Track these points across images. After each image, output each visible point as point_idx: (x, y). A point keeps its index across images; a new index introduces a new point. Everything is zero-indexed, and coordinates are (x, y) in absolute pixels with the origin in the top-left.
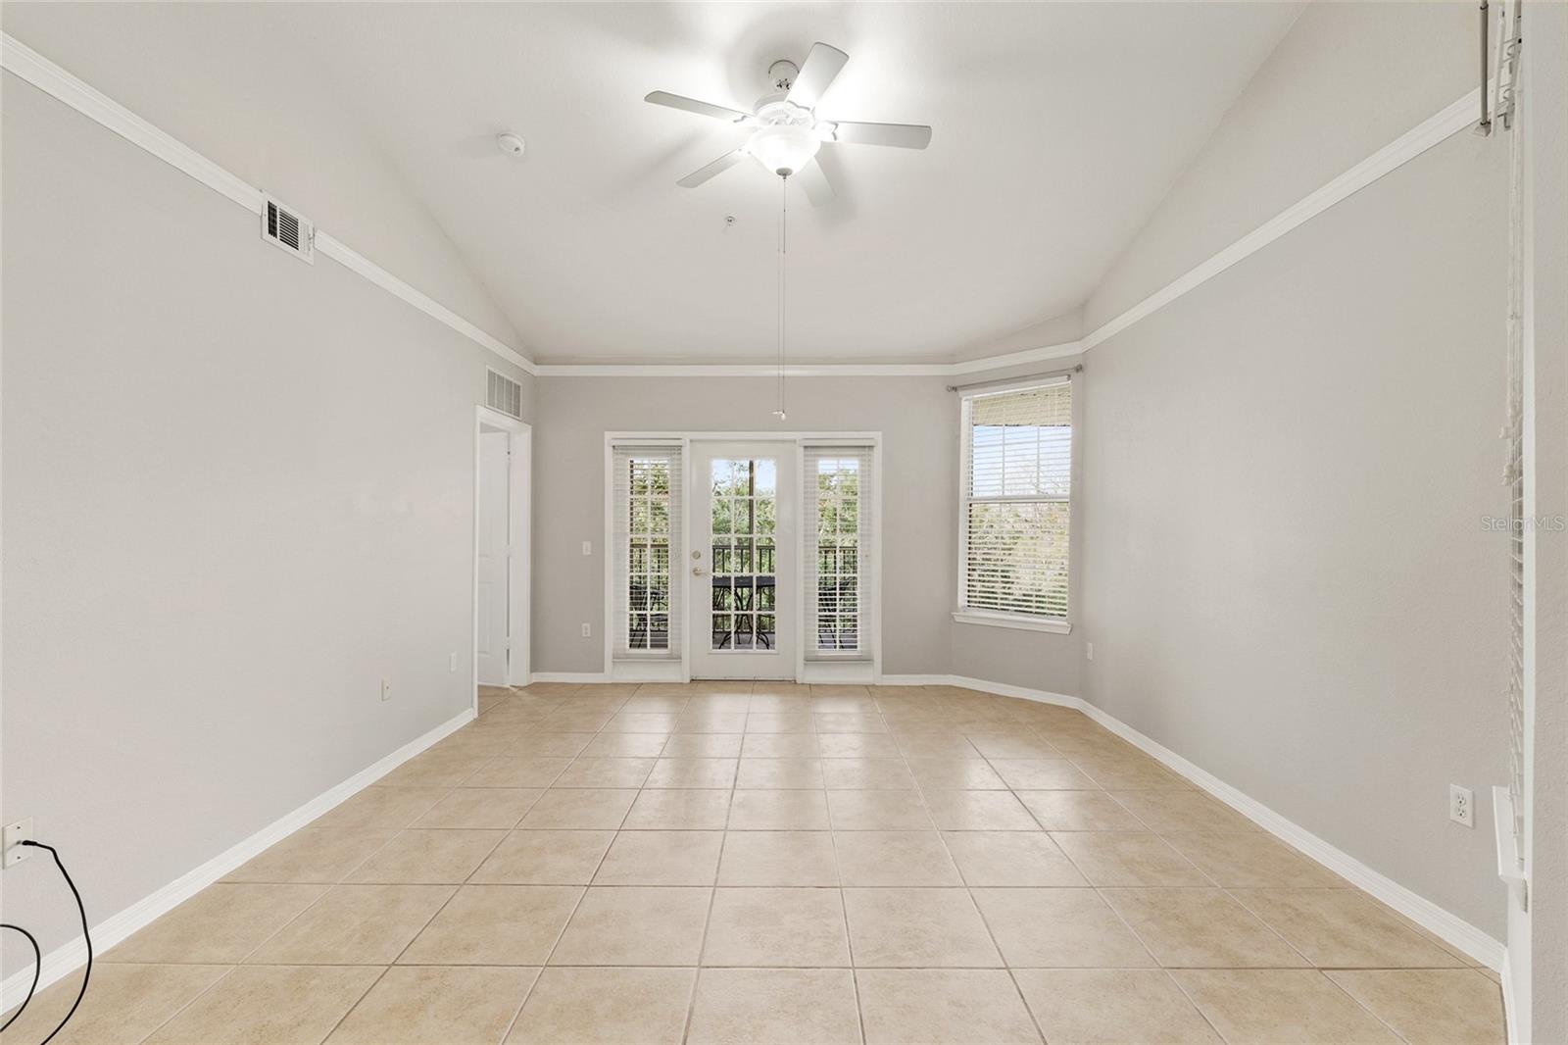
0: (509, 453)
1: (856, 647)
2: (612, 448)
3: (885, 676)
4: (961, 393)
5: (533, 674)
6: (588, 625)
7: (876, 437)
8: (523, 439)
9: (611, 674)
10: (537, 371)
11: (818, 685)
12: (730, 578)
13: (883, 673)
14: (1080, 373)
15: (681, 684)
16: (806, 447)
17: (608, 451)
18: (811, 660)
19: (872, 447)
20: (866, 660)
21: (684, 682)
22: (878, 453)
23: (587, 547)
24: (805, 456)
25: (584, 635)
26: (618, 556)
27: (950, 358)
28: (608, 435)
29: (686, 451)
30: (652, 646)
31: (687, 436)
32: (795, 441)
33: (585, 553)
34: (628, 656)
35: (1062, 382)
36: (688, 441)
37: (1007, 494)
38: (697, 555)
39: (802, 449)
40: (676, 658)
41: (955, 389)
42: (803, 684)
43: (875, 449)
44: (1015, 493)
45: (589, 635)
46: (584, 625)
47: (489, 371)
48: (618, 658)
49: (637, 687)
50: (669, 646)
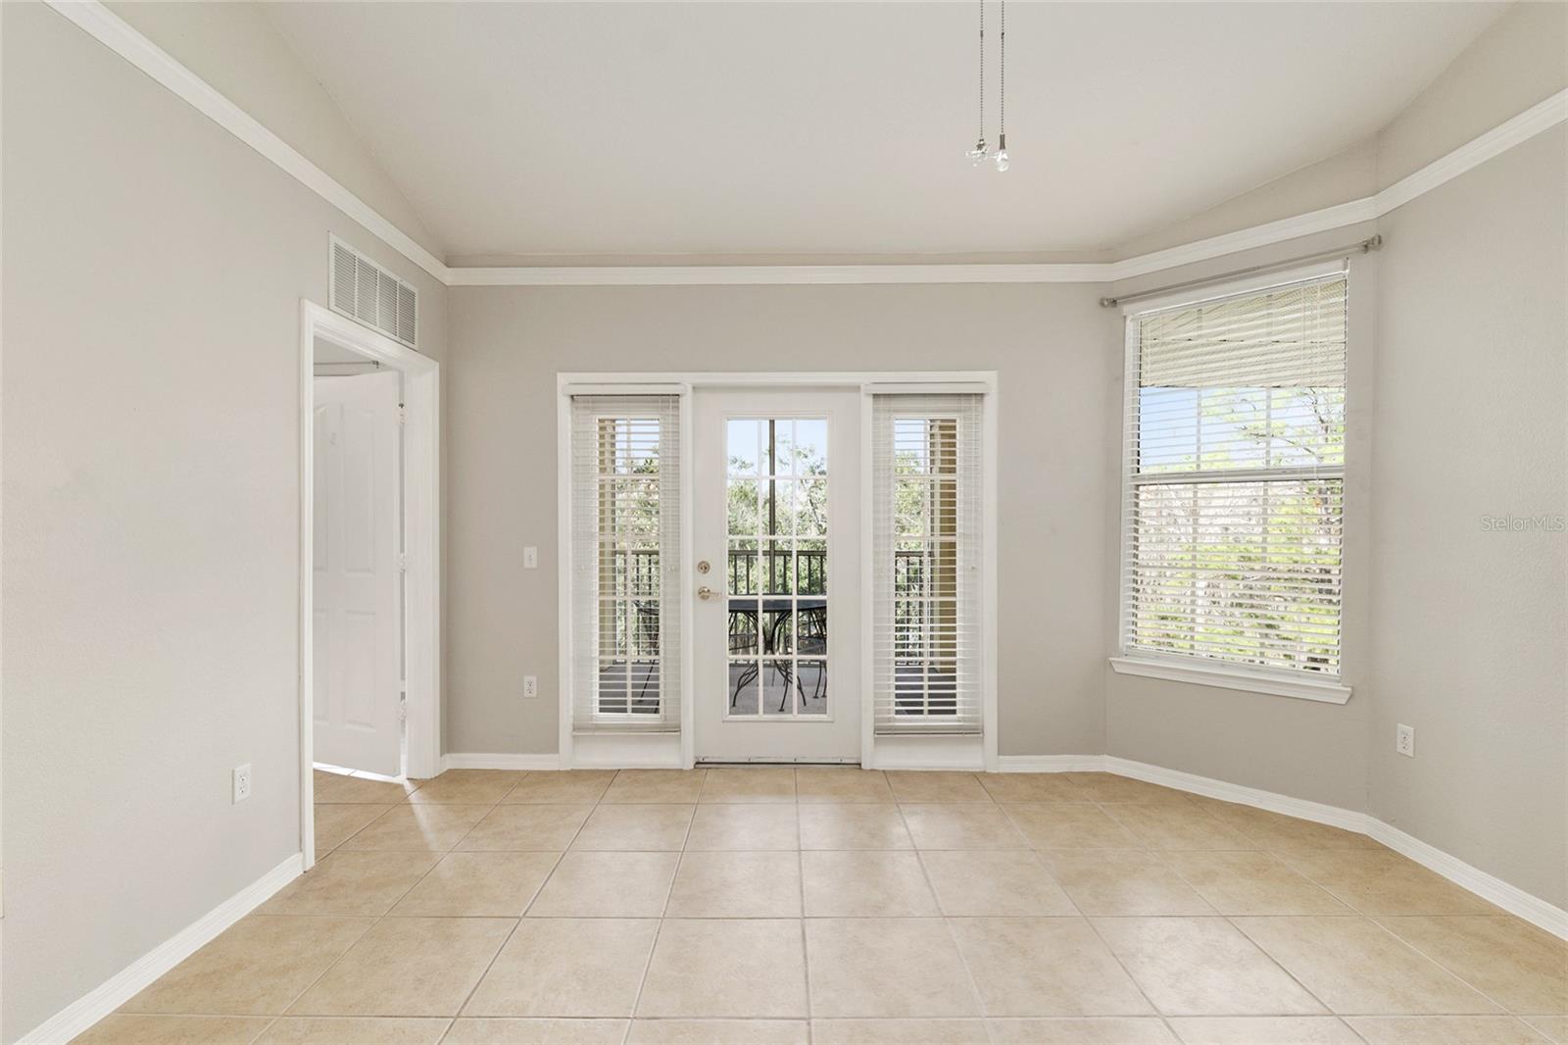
0: (402, 406)
1: (954, 712)
2: (569, 400)
3: (1001, 757)
4: (1126, 309)
5: (447, 756)
6: (534, 679)
7: (987, 380)
8: (426, 383)
9: (570, 756)
10: (450, 277)
11: (896, 773)
12: (756, 601)
13: (999, 754)
14: (1371, 254)
15: (681, 770)
16: (876, 396)
17: (564, 404)
18: (884, 733)
19: (982, 395)
20: (972, 732)
21: (685, 768)
22: (991, 404)
23: (531, 556)
24: (875, 410)
25: (526, 694)
26: (580, 571)
27: (1108, 253)
28: (563, 379)
29: (686, 403)
30: (634, 711)
31: (685, 381)
32: (857, 388)
33: (527, 564)
34: (598, 728)
35: (1335, 270)
36: (690, 389)
37: (1204, 468)
38: (704, 567)
39: (871, 399)
40: (673, 729)
41: (1114, 302)
42: (872, 770)
43: (986, 398)
44: (1215, 467)
45: (534, 694)
46: (527, 679)
47: (338, 249)
48: (583, 729)
49: (610, 776)
50: (661, 711)
